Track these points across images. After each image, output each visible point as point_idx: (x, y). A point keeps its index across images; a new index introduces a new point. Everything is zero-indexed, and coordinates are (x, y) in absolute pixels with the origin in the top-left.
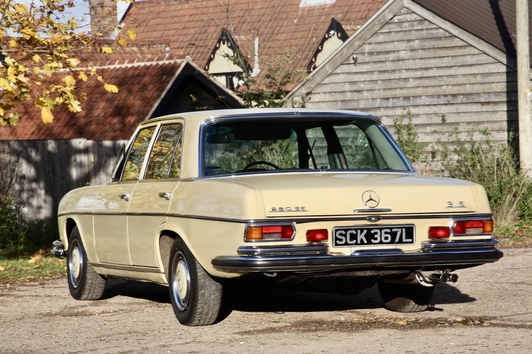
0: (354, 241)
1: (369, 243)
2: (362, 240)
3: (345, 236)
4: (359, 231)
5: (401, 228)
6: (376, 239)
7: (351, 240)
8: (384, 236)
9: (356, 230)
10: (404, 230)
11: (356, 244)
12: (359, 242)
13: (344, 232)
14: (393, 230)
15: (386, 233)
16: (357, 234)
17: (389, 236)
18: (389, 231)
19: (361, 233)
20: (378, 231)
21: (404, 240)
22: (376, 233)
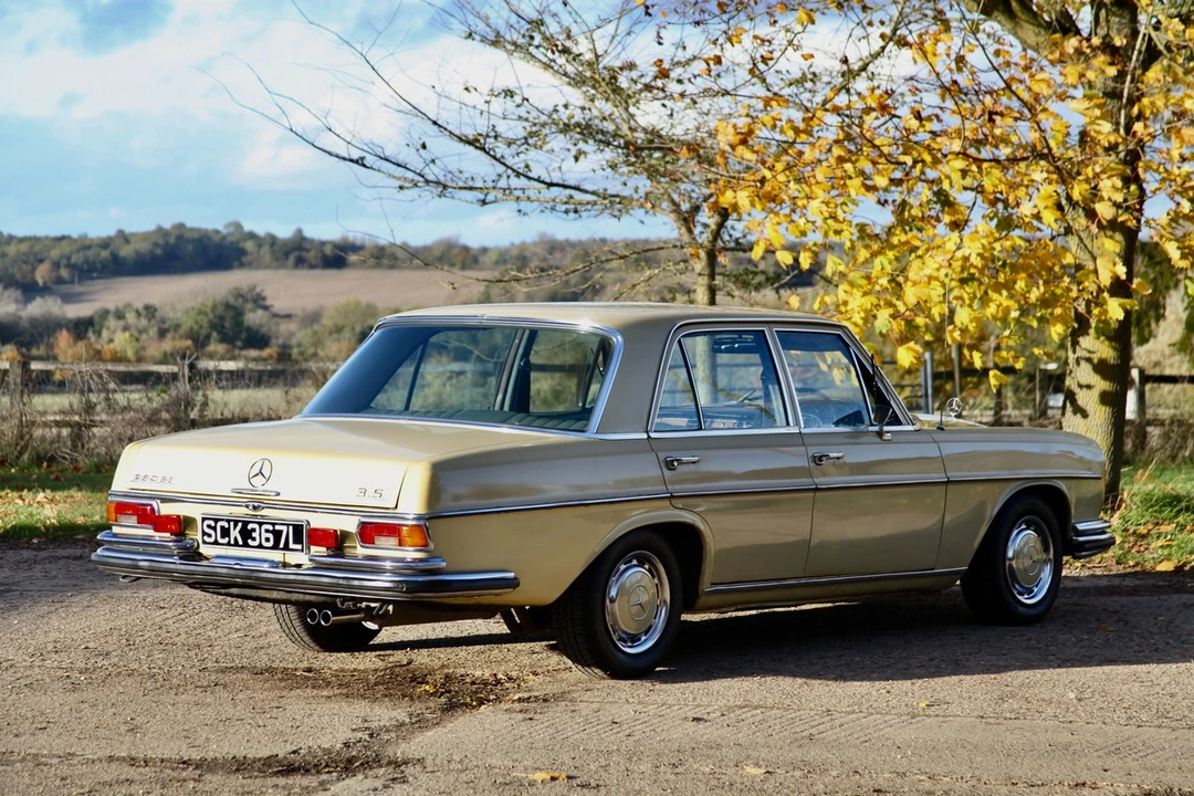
0: (226, 540)
1: (246, 545)
2: (236, 539)
3: (214, 529)
4: (232, 524)
5: (288, 525)
6: (254, 539)
7: (223, 537)
8: (264, 535)
9: (228, 521)
10: (291, 528)
11: (229, 544)
12: (232, 542)
13: (213, 524)
14: (277, 527)
15: (267, 531)
16: (229, 528)
17: (271, 536)
18: (271, 528)
19: (235, 526)
20: (256, 526)
21: (292, 546)
22: (254, 530)
